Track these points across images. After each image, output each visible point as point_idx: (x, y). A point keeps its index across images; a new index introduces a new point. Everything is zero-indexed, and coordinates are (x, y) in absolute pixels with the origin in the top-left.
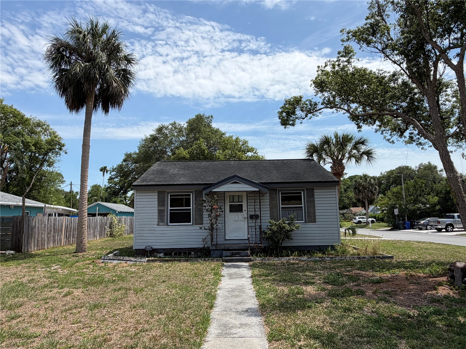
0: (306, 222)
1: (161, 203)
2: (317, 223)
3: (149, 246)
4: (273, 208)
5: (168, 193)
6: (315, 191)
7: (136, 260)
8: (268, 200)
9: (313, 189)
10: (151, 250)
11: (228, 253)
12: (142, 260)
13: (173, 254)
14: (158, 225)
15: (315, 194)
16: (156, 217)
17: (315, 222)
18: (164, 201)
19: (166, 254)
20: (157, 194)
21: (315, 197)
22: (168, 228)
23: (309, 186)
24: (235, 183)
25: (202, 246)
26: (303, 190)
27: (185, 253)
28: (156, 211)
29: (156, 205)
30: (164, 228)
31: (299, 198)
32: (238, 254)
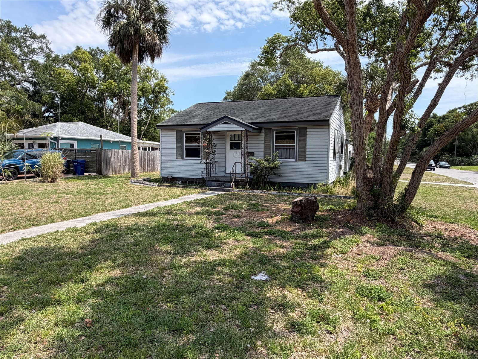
0: (296, 161)
1: (178, 140)
2: (307, 162)
3: (170, 175)
4: (267, 146)
5: (184, 132)
6: (308, 130)
7: (150, 184)
8: (263, 139)
9: (306, 128)
10: (171, 178)
11: (216, 184)
12: (154, 185)
13: (188, 182)
14: (177, 158)
15: (308, 133)
16: (175, 152)
17: (305, 161)
18: (181, 139)
19: (182, 182)
20: (175, 133)
21: (308, 136)
22: (184, 161)
23: (302, 125)
24: (226, 123)
25: (201, 177)
26: (296, 129)
27: (196, 182)
28: (175, 147)
29: (175, 142)
30: (180, 161)
31: (292, 137)
32: (224, 185)
